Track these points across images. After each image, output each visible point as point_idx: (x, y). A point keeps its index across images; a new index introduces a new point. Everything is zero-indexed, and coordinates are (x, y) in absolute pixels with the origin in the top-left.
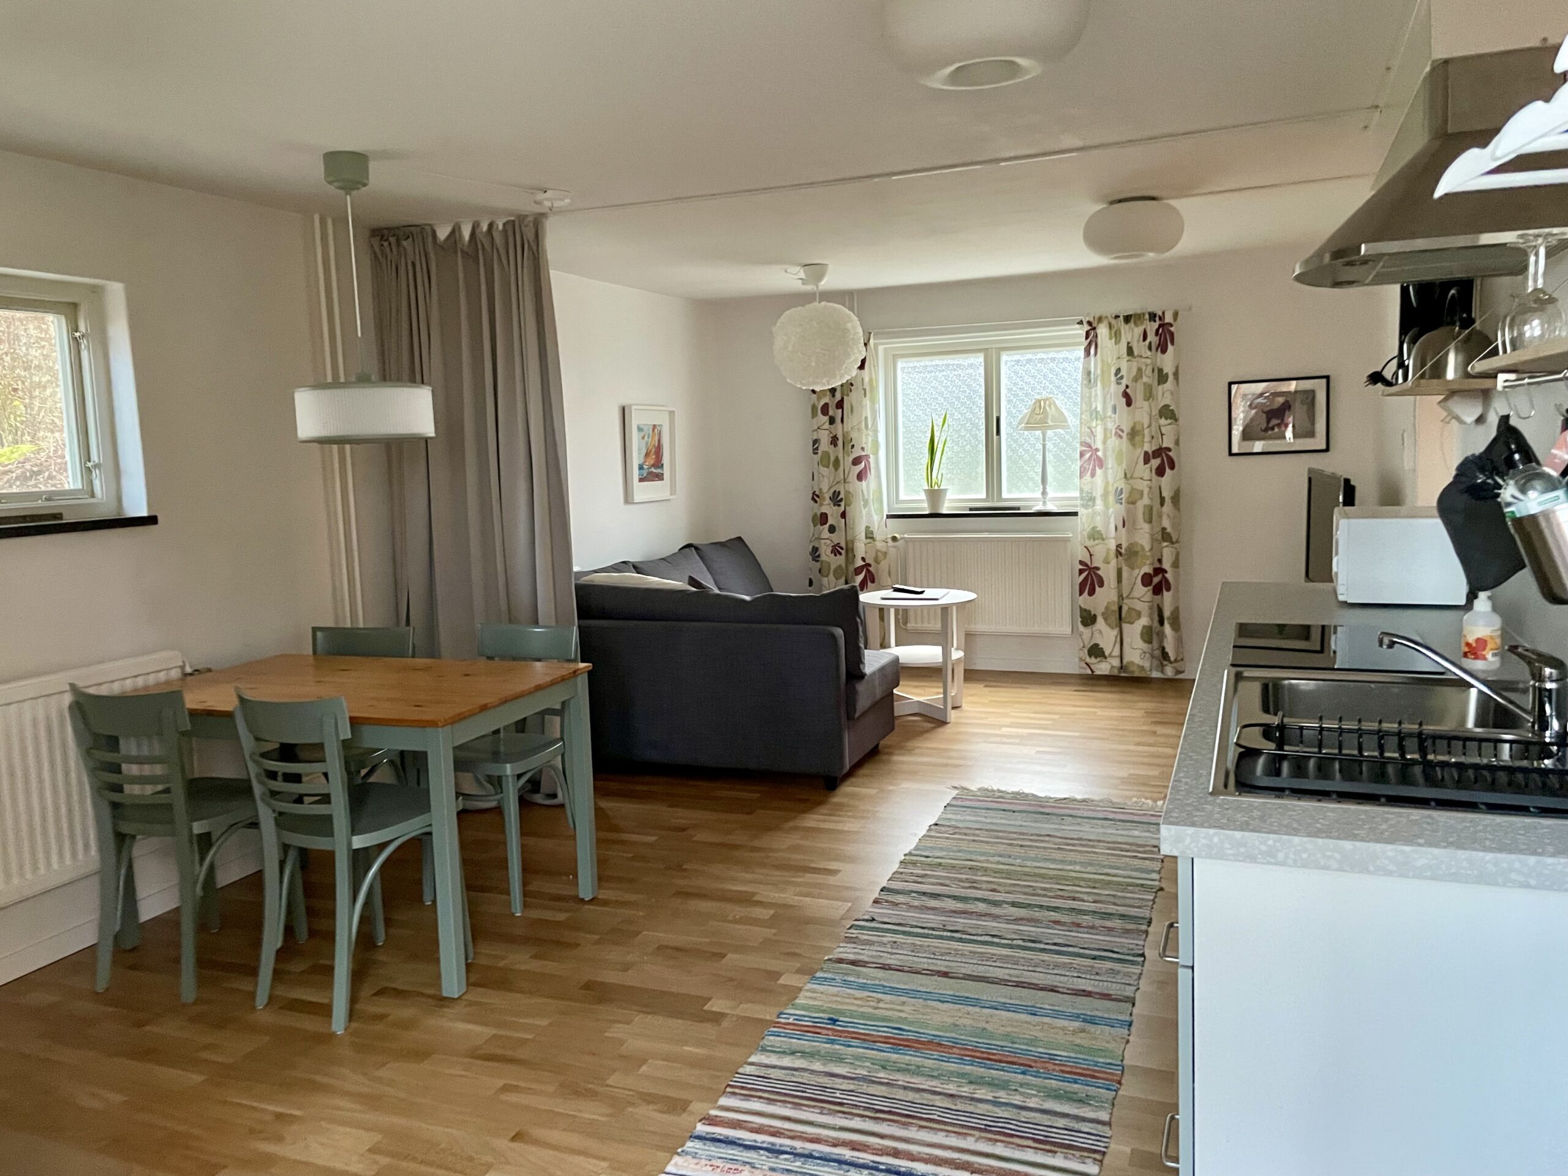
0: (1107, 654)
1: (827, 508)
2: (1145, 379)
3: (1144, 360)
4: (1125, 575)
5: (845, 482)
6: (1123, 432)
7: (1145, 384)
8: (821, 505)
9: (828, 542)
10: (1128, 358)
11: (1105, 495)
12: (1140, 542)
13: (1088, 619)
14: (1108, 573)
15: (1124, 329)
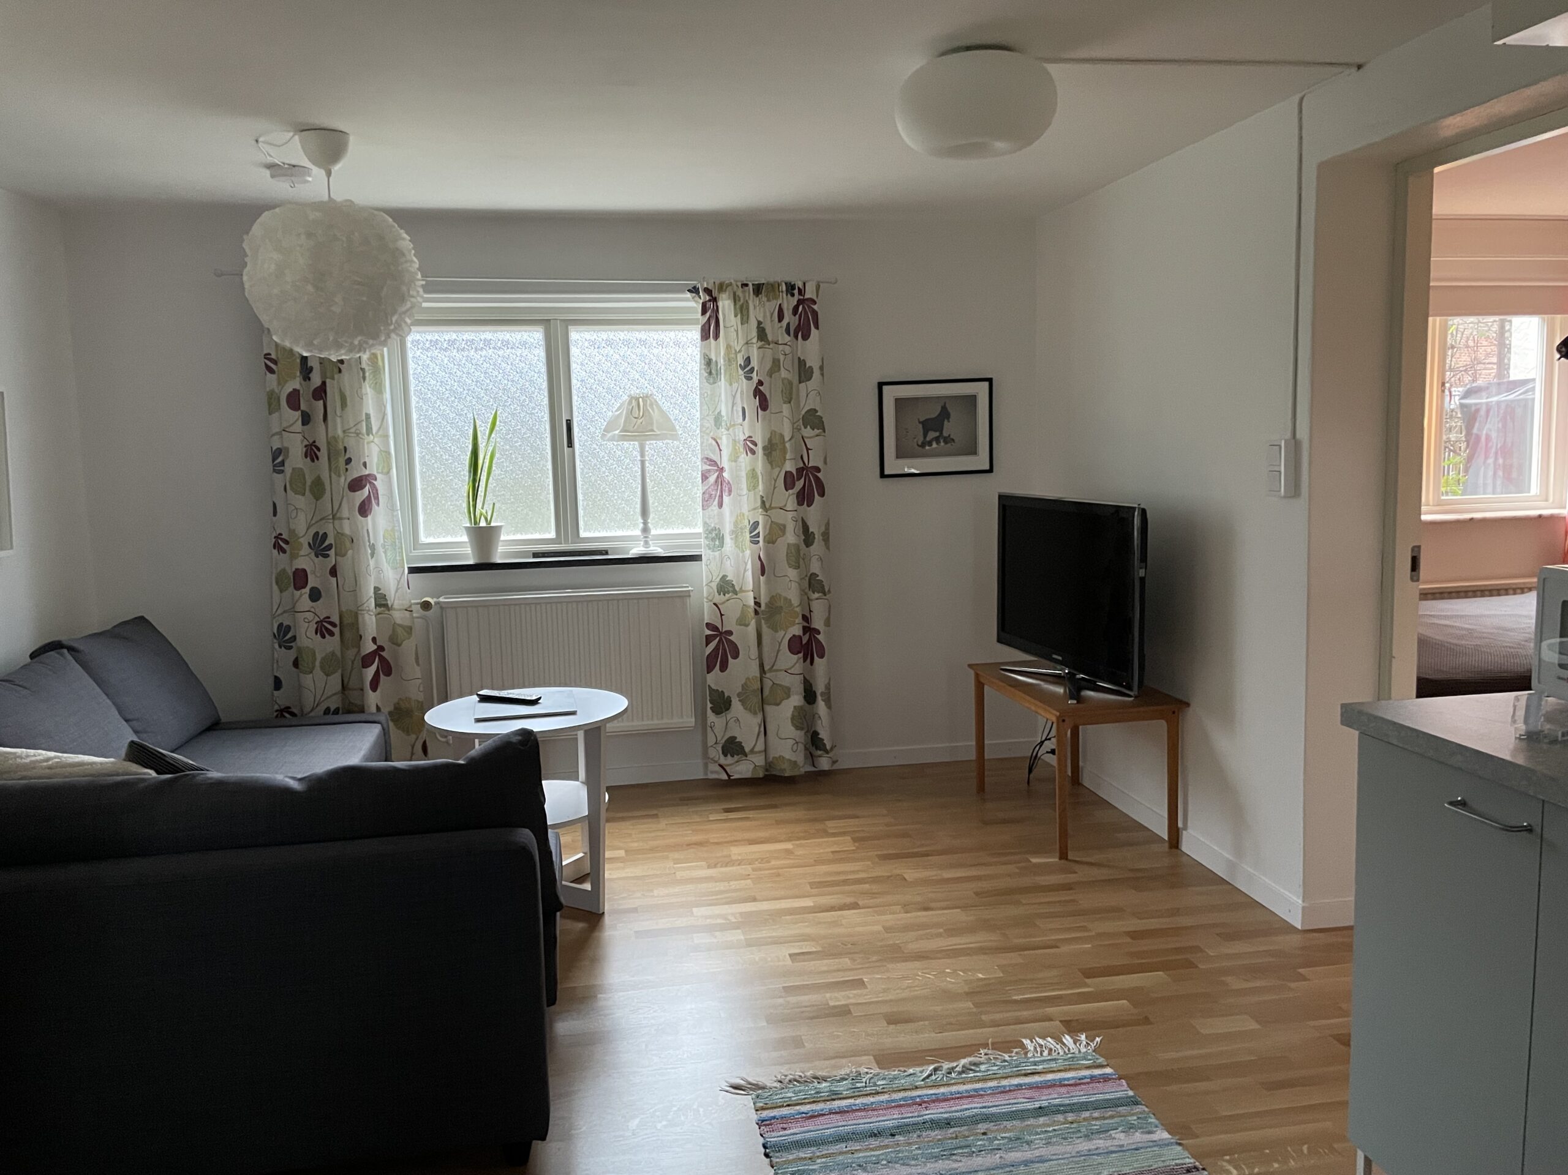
0: (747, 750)
1: (305, 560)
2: (784, 373)
3: (781, 347)
4: (766, 640)
5: (334, 518)
6: (756, 445)
7: (783, 379)
8: (293, 556)
9: (310, 616)
10: (760, 344)
11: (736, 533)
12: (784, 594)
13: (721, 704)
14: (745, 637)
15: (753, 302)
